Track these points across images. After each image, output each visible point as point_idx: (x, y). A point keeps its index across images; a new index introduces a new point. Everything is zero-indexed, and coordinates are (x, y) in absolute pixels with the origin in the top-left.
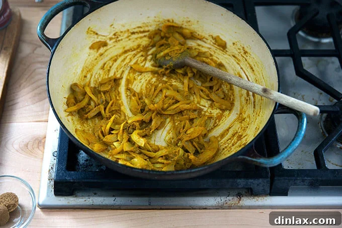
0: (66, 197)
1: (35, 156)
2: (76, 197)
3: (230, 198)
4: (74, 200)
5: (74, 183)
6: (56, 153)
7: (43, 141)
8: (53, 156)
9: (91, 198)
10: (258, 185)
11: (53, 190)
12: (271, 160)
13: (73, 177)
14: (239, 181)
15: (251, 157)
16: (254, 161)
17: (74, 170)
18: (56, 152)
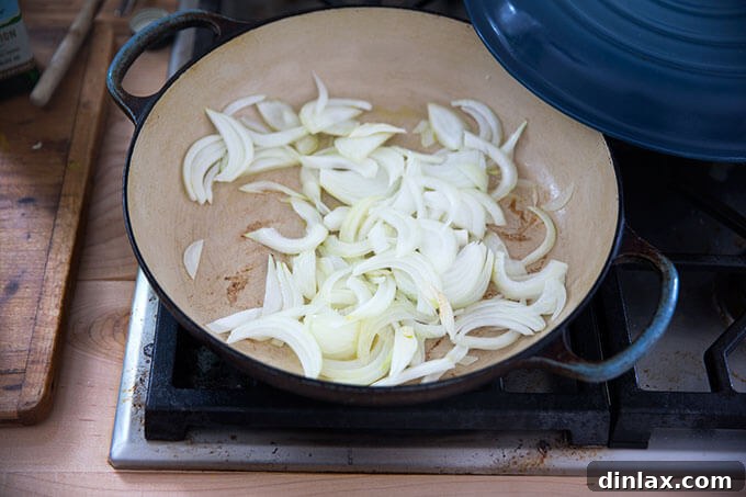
0: (171, 445)
1: (107, 354)
2: (192, 443)
3: (524, 452)
4: (188, 451)
5: (187, 413)
6: (151, 349)
7: (124, 322)
8: (145, 354)
9: (225, 448)
10: (584, 424)
11: (143, 428)
12: (600, 368)
13: (187, 401)
14: (543, 414)
15: (557, 360)
16: (565, 369)
17: (189, 386)
18: (152, 345)
